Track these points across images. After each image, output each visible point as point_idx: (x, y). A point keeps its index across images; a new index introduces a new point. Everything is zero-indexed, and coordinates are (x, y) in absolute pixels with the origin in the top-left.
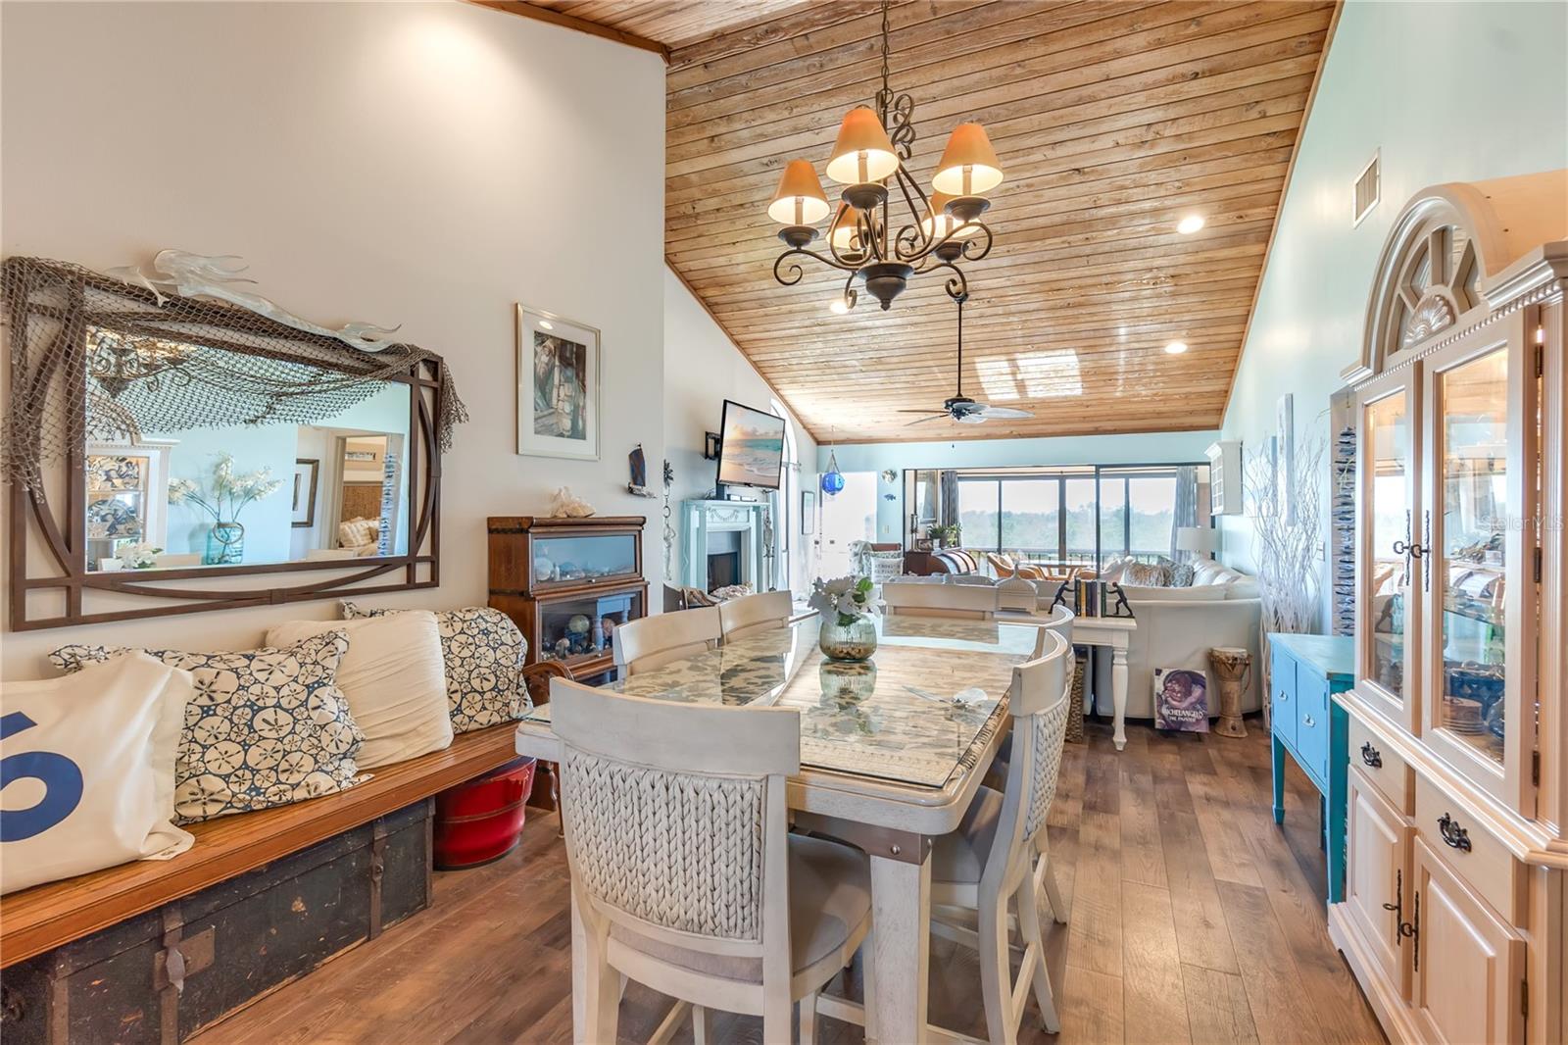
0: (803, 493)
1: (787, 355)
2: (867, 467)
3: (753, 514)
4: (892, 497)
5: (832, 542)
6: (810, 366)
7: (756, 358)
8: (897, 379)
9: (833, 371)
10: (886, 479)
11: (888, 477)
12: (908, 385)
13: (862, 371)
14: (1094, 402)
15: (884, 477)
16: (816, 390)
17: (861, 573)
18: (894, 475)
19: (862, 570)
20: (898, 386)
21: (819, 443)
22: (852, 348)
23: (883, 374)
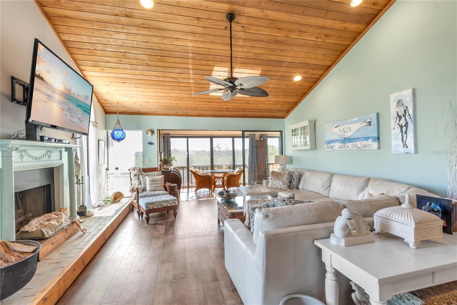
0: (99, 141)
1: (94, 40)
2: (137, 127)
3: (65, 154)
4: (151, 144)
5: (117, 169)
6: (111, 54)
7: (66, 37)
8: (167, 75)
9: (128, 60)
10: (149, 134)
11: (149, 133)
12: (173, 80)
13: (148, 65)
14: (251, 102)
15: (147, 133)
16: (112, 75)
17: (140, 186)
18: (153, 132)
19: (140, 184)
20: (167, 79)
21: (107, 112)
22: (146, 44)
23: (160, 69)
